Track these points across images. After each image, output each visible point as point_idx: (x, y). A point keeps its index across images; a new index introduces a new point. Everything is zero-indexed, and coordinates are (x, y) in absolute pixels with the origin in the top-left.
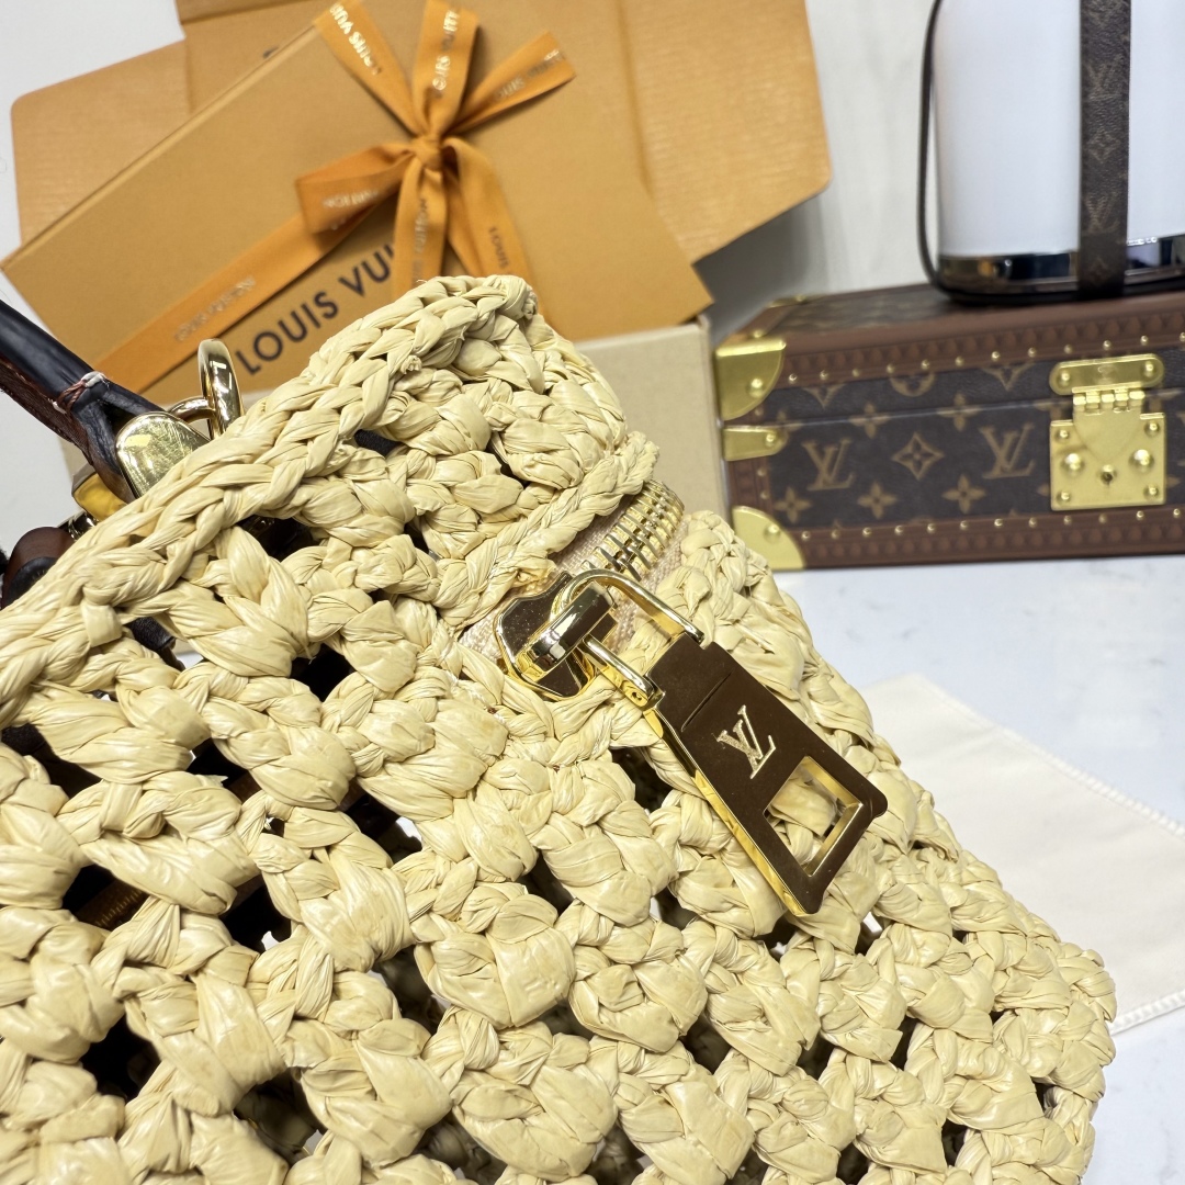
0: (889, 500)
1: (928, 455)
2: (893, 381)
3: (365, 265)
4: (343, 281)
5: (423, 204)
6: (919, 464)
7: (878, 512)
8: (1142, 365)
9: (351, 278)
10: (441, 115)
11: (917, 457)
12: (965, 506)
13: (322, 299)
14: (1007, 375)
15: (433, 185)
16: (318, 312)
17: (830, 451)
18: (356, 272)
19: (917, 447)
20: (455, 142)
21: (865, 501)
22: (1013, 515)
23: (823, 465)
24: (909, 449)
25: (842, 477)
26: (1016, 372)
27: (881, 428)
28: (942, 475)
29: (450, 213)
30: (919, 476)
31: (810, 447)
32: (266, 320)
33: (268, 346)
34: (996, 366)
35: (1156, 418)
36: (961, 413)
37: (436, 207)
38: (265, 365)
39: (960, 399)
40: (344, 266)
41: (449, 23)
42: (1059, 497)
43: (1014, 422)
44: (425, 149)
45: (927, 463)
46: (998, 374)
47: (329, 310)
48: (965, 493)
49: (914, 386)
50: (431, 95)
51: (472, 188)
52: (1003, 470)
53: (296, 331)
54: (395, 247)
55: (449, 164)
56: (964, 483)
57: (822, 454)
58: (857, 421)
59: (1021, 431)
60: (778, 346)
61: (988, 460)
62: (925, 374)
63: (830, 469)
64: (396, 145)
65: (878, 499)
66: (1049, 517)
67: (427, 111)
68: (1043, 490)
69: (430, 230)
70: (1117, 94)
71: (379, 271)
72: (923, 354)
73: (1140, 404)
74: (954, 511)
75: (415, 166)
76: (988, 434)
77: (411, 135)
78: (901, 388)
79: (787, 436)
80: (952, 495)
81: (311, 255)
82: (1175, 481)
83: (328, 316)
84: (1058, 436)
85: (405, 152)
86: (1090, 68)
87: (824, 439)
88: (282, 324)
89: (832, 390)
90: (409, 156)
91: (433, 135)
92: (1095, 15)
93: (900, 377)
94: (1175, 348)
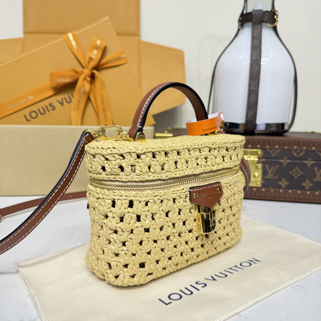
3: (65, 99)
4: (58, 101)
5: (84, 85)
8: (257, 152)
9: (60, 101)
10: (93, 64)
13: (51, 105)
15: (87, 81)
16: (49, 108)
18: (62, 99)
20: (95, 72)
29: (91, 89)
32: (35, 108)
33: (34, 115)
35: (260, 166)
37: (87, 87)
38: (32, 119)
40: (59, 97)
41: (98, 43)
44: (87, 72)
50: (91, 59)
51: (98, 84)
53: (42, 112)
54: (74, 95)
55: (93, 77)
64: (79, 69)
67: (89, 62)
69: (85, 92)
70: (256, 88)
71: (68, 100)
73: (256, 161)
75: (83, 75)
77: (83, 67)
81: (51, 93)
82: (263, 182)
83: (52, 110)
86: (251, 82)
88: (39, 110)
90: (82, 73)
91: (90, 69)
92: (253, 70)
94: (265, 149)
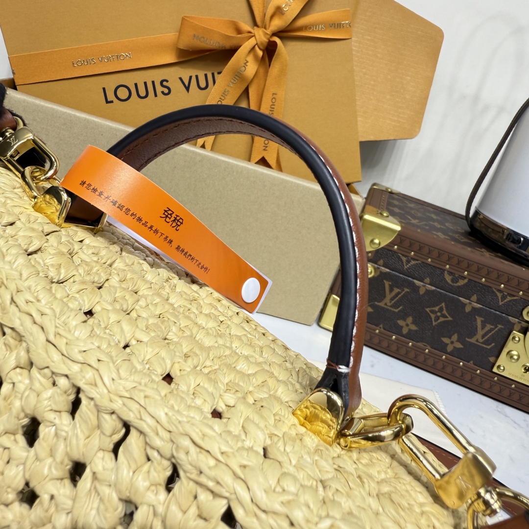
0: (413, 327)
1: (444, 316)
2: (446, 272)
3: (197, 77)
4: (181, 79)
5: (246, 63)
6: (437, 318)
7: (405, 331)
9: (186, 80)
10: (277, 24)
11: (439, 314)
12: (450, 348)
13: (165, 83)
14: (504, 298)
15: (256, 56)
16: (159, 89)
17: (396, 290)
18: (191, 77)
19: (441, 310)
20: (278, 41)
21: (401, 323)
22: (471, 364)
23: (389, 296)
24: (437, 309)
25: (395, 306)
26: (509, 298)
27: (428, 292)
28: (446, 329)
29: (256, 75)
30: (434, 323)
31: (387, 284)
32: (129, 80)
33: (122, 92)
34: (500, 291)
36: (471, 304)
37: (251, 69)
39: (474, 298)
40: (186, 73)
42: (499, 367)
43: (495, 320)
44: (261, 36)
45: (442, 319)
46: (499, 295)
47: (166, 91)
48: (453, 342)
49: (455, 280)
50: (279, 11)
52: (477, 341)
53: (143, 93)
55: (270, 50)
56: (455, 337)
57: (391, 290)
58: (417, 282)
59: (496, 327)
60: (398, 228)
61: (473, 333)
62: (464, 278)
63: (392, 299)
64: (246, 26)
65: (408, 325)
66: (488, 373)
67: (272, 17)
68: (492, 359)
69: (242, 78)
71: (203, 85)
72: (467, 268)
74: (443, 348)
75: (252, 42)
76: (479, 320)
77: (255, 24)
78: (448, 278)
79: (378, 273)
80: (446, 340)
81: (171, 58)
83: (163, 92)
84: (514, 338)
85: (250, 32)
87: (396, 283)
88: (136, 85)
89: (413, 262)
90: (251, 35)
91: (269, 32)
93: (450, 273)
